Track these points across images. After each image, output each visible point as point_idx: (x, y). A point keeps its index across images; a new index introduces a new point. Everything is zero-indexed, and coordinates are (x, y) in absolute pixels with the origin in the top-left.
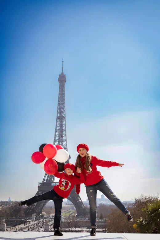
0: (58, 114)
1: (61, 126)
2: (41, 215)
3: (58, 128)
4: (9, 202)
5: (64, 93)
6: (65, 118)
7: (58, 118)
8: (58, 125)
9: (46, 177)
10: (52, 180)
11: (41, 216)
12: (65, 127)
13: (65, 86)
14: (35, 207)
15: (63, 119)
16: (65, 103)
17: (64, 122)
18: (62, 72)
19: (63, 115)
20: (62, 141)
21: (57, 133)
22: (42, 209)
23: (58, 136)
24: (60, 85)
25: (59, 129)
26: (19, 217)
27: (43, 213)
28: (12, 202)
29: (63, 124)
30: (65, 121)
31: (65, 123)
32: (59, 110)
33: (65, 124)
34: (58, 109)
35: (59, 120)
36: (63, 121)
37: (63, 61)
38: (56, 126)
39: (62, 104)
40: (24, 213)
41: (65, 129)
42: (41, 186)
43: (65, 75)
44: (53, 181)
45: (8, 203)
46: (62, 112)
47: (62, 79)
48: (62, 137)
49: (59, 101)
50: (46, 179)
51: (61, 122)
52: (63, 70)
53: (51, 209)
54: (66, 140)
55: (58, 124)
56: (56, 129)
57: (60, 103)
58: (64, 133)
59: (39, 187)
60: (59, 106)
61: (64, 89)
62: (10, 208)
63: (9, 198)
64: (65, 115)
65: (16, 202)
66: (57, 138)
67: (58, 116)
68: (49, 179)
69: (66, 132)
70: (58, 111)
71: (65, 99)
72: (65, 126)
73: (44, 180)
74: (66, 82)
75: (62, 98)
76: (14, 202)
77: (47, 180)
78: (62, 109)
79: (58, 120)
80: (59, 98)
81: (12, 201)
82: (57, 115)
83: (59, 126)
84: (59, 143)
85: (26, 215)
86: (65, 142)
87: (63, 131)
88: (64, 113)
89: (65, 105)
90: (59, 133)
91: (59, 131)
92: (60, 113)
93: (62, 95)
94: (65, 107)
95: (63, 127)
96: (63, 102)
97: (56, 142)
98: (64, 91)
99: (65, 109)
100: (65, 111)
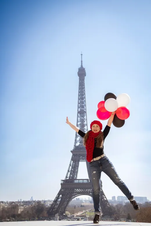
0: (79, 109)
1: (82, 121)
2: (64, 214)
3: (79, 123)
4: (31, 201)
5: (84, 88)
6: (86, 112)
7: (79, 112)
8: (79, 120)
9: (69, 174)
10: (74, 177)
11: (64, 216)
13: (85, 80)
14: (58, 206)
15: (84, 114)
16: (85, 97)
17: (85, 117)
18: (82, 66)
19: (84, 109)
22: (65, 208)
24: (80, 79)
26: (41, 217)
27: (67, 212)
28: (35, 202)
29: (84, 119)
30: (86, 116)
32: (79, 105)
33: (86, 119)
34: (79, 103)
35: (80, 115)
36: (84, 116)
37: (82, 55)
38: (78, 122)
39: (82, 99)
40: (47, 213)
41: (87, 124)
42: (63, 183)
43: (84, 69)
44: (76, 178)
45: (30, 203)
46: (83, 107)
47: (82, 73)
50: (68, 176)
51: (82, 117)
52: (82, 64)
53: (75, 208)
55: (79, 119)
56: (77, 125)
57: (80, 98)
59: (61, 184)
60: (79, 101)
61: (84, 83)
62: (33, 208)
63: (32, 197)
64: (86, 110)
65: (38, 201)
67: (79, 111)
68: (71, 176)
69: (87, 127)
70: (78, 106)
71: (85, 94)
72: (87, 120)
73: (67, 177)
74: (85, 76)
75: (82, 93)
76: (37, 201)
77: (70, 177)
78: (83, 104)
79: (79, 115)
80: (79, 92)
81: (34, 200)
82: (78, 110)
83: (80, 121)
84: (80, 139)
85: (48, 215)
87: (85, 126)
88: (85, 108)
89: (85, 100)
90: (80, 128)
91: (80, 126)
92: (81, 108)
93: (82, 89)
94: (85, 101)
95: (84, 121)
96: (83, 97)
97: (77, 137)
98: (84, 85)
99: (86, 103)
100: (85, 105)
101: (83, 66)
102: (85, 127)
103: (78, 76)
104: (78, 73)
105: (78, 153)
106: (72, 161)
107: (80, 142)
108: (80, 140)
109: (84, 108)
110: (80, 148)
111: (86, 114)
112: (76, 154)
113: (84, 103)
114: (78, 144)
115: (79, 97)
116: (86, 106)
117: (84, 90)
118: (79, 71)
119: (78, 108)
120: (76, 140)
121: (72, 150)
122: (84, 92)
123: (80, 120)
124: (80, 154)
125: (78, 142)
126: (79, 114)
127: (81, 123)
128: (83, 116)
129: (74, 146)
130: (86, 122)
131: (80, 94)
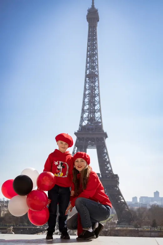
0: (88, 71)
1: (92, 89)
3: (87, 92)
5: (96, 39)
6: (97, 76)
7: (87, 76)
8: (87, 88)
12: (99, 91)
15: (95, 79)
16: (97, 53)
17: (97, 83)
18: (93, 6)
19: (95, 72)
20: (94, 112)
21: (86, 100)
23: (88, 104)
24: (90, 27)
25: (89, 94)
29: (95, 86)
30: (98, 81)
31: (99, 84)
32: (88, 65)
33: (98, 86)
34: (87, 63)
35: (89, 80)
36: (95, 82)
38: (85, 89)
39: (93, 55)
41: (99, 93)
43: (97, 11)
46: (93, 68)
47: (93, 17)
48: (94, 105)
49: (88, 51)
51: (93, 83)
52: (93, 3)
54: (100, 110)
55: (87, 85)
56: (85, 95)
58: (97, 99)
61: (96, 33)
64: (98, 72)
66: (87, 107)
67: (88, 73)
69: (99, 99)
70: (86, 66)
71: (97, 48)
72: (99, 88)
74: (98, 21)
75: (93, 46)
78: (93, 63)
79: (87, 80)
80: (88, 46)
82: (86, 72)
83: (89, 89)
84: (88, 115)
86: (99, 113)
87: (95, 97)
88: (97, 70)
89: (97, 57)
90: (89, 99)
91: (89, 97)
92: (90, 70)
93: (93, 41)
94: (97, 59)
95: (95, 90)
96: (94, 52)
97: (84, 113)
98: (96, 35)
99: (98, 63)
100: (97, 65)
101: (95, 7)
102: (96, 99)
103: (87, 21)
104: (87, 16)
105: (85, 136)
106: (76, 148)
107: (88, 120)
108: (88, 117)
109: (95, 70)
110: (87, 129)
111: (98, 79)
112: (83, 138)
113: (95, 63)
114: (85, 123)
115: (89, 53)
116: (98, 67)
117: (96, 43)
118: (88, 14)
119: (87, 69)
120: (82, 117)
121: (77, 132)
122: (95, 46)
123: (89, 87)
124: (87, 138)
125: (86, 120)
126: (87, 78)
127: (90, 91)
128: (93, 80)
129: (80, 125)
130: (97, 91)
131: (90, 49)
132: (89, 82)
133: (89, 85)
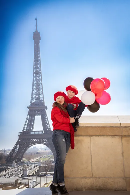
0: (35, 70)
1: (38, 81)
2: (21, 161)
3: (34, 83)
6: (41, 73)
7: (34, 73)
8: (35, 80)
9: (26, 126)
12: (42, 82)
14: (16, 154)
15: (39, 74)
16: (40, 59)
17: (40, 77)
19: (39, 71)
20: (39, 94)
21: (34, 87)
22: (22, 155)
23: (36, 90)
24: (35, 43)
25: (36, 84)
27: (24, 159)
29: (39, 79)
30: (41, 76)
31: (41, 78)
34: (34, 65)
35: (35, 75)
36: (39, 76)
37: (36, 19)
38: (33, 81)
42: (21, 135)
43: (39, 33)
44: (32, 130)
46: (38, 68)
47: (37, 37)
48: (39, 90)
49: (34, 58)
50: (25, 129)
51: (38, 77)
52: (36, 28)
53: (31, 155)
54: (42, 93)
55: (35, 79)
59: (19, 136)
60: (35, 63)
64: (41, 71)
67: (35, 71)
68: (28, 128)
69: (42, 86)
70: (34, 67)
72: (42, 80)
74: (40, 39)
78: (38, 65)
79: (34, 75)
80: (35, 55)
82: (34, 71)
83: (36, 81)
85: (7, 162)
86: (42, 95)
87: (39, 85)
88: (40, 69)
89: (40, 61)
90: (36, 87)
93: (38, 52)
94: (40, 63)
95: (39, 81)
96: (38, 59)
97: (33, 95)
98: (39, 48)
99: (41, 65)
101: (38, 31)
103: (34, 40)
106: (29, 116)
108: (35, 97)
109: (39, 69)
110: (35, 104)
111: (41, 75)
112: (33, 110)
114: (34, 101)
118: (34, 35)
119: (34, 69)
120: (32, 97)
121: (29, 106)
122: (39, 55)
123: (36, 79)
124: (35, 110)
125: (34, 99)
126: (34, 74)
127: (36, 82)
128: (38, 76)
129: (31, 102)
130: (41, 82)
131: (36, 57)
132: (36, 77)
133: (36, 78)
